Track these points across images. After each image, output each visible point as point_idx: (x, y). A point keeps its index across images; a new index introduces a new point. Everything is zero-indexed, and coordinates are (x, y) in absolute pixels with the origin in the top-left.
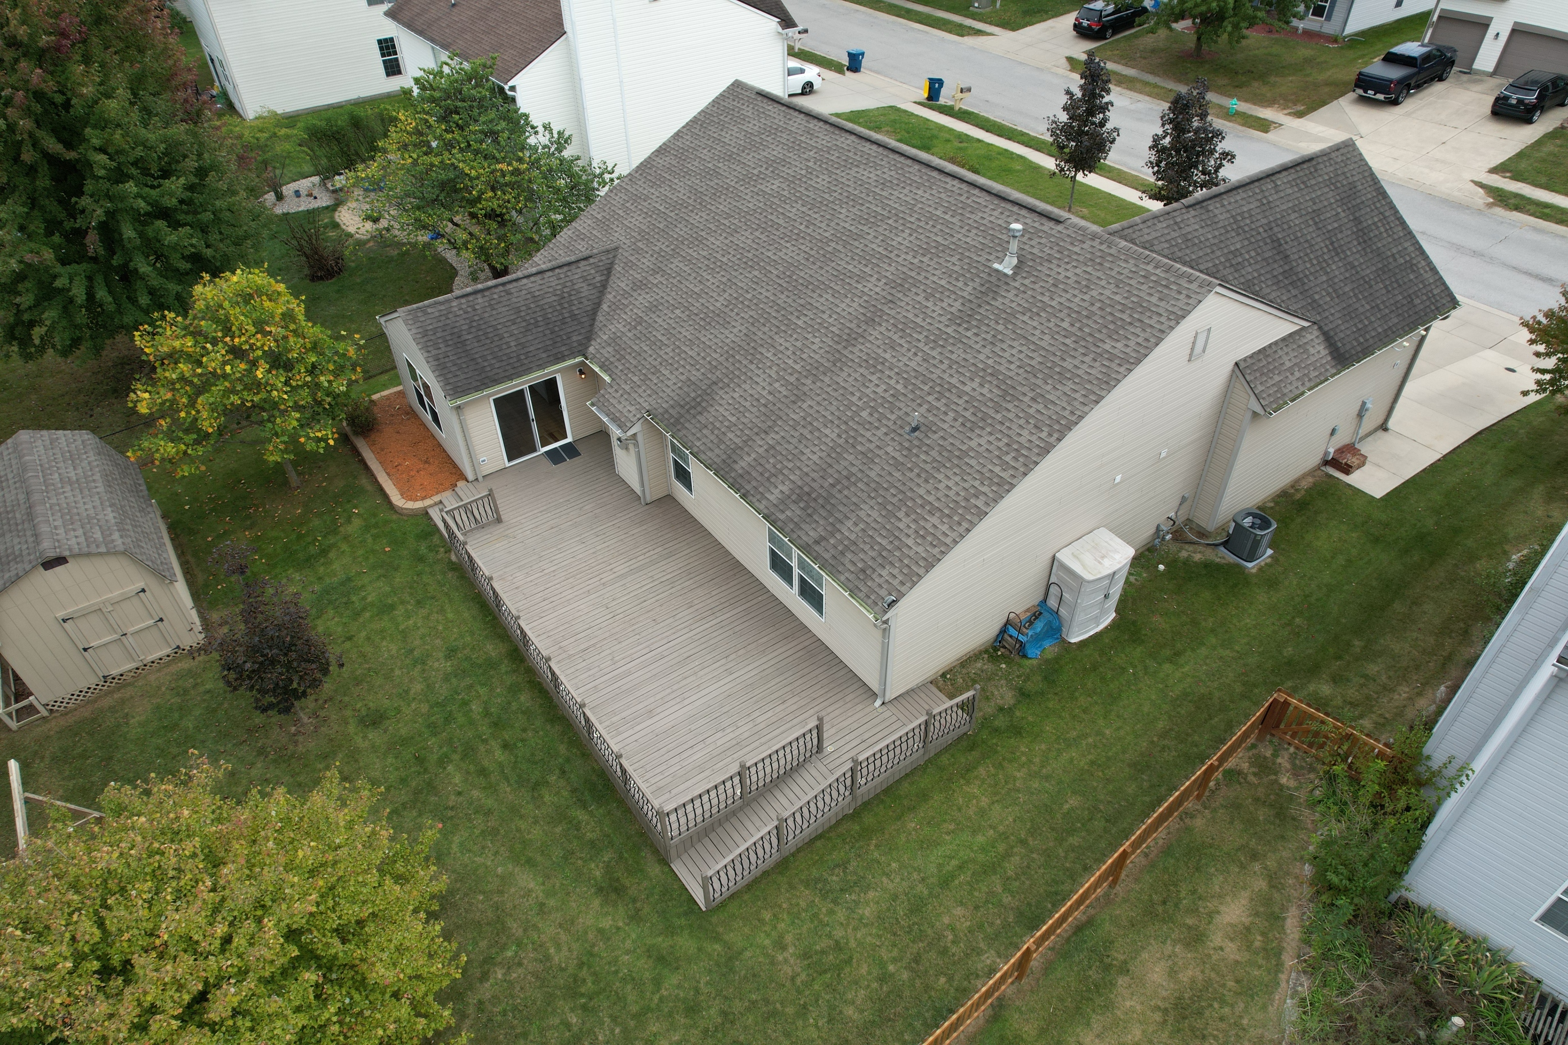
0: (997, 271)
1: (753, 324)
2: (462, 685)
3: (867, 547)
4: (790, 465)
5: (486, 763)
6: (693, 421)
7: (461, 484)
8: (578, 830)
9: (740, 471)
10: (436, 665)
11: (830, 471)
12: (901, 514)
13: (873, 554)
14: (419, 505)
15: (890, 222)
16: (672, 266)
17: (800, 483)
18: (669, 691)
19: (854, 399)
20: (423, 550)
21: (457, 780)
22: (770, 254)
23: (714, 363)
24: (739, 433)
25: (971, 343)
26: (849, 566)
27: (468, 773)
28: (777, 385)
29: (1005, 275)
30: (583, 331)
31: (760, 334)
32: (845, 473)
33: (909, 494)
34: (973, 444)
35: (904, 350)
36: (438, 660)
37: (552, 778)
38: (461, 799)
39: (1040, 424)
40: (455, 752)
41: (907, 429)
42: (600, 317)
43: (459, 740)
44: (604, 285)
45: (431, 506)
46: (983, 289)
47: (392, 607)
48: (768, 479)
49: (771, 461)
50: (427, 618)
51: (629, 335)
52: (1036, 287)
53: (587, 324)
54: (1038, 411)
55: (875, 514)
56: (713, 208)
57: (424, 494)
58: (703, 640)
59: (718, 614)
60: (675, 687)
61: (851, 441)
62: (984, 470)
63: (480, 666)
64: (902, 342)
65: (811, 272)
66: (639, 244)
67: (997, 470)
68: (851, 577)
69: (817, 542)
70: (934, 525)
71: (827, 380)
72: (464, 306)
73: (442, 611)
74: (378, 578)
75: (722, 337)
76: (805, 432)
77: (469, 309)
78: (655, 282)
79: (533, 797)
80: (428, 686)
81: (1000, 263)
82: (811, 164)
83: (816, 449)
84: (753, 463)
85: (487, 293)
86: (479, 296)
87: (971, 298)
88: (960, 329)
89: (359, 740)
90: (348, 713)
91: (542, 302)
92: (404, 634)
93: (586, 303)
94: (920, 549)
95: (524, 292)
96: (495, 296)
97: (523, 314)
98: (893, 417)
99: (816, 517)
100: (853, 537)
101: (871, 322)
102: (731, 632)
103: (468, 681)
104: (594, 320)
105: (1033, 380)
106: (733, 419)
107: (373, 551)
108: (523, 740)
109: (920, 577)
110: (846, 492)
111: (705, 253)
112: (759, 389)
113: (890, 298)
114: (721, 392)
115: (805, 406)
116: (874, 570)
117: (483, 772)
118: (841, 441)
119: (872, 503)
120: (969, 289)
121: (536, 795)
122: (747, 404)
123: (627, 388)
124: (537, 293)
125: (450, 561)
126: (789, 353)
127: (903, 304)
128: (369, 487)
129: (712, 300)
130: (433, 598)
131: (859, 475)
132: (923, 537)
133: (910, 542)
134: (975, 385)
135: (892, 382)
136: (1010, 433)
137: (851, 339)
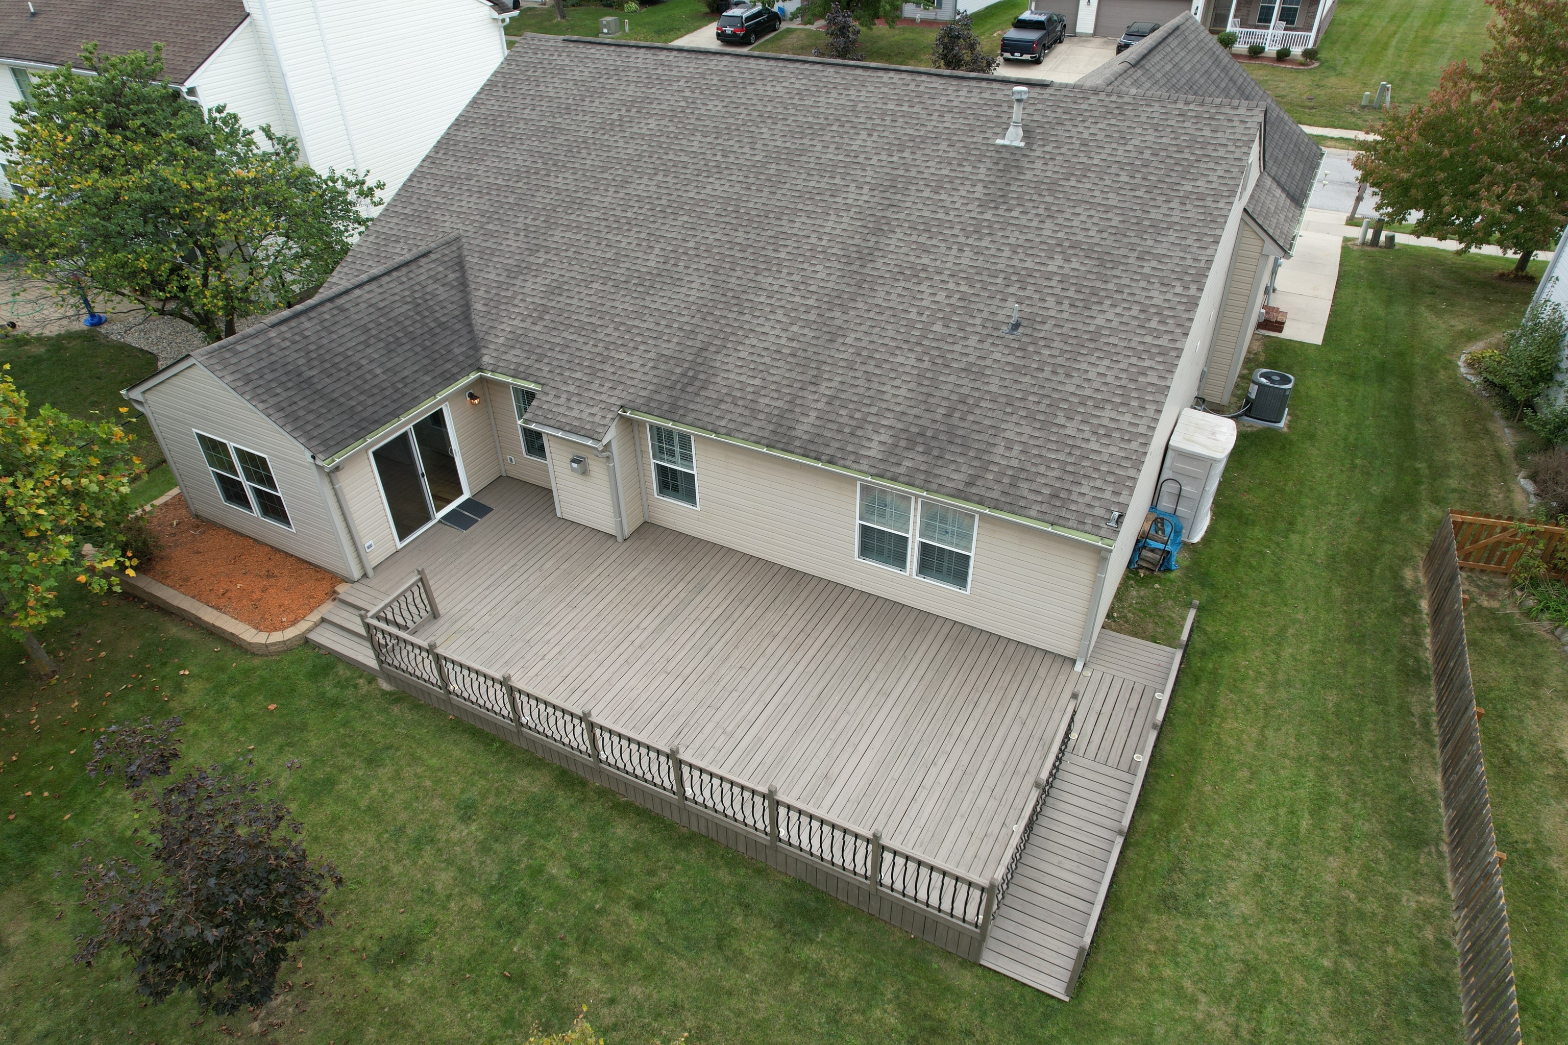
0: (1004, 146)
1: (715, 273)
2: (515, 848)
3: (1042, 469)
4: (874, 410)
5: (623, 940)
6: (698, 399)
7: (341, 589)
8: (823, 975)
9: (806, 437)
10: (455, 835)
11: (931, 400)
12: (1061, 420)
13: (1056, 473)
14: (291, 633)
15: (834, 128)
16: (556, 239)
17: (900, 426)
18: (828, 744)
19: (913, 316)
20: (331, 691)
21: (595, 984)
22: (691, 195)
23: (686, 327)
24: (775, 395)
25: (1024, 222)
26: (1032, 496)
27: (606, 965)
28: (794, 328)
29: (1017, 148)
30: (462, 340)
31: (733, 280)
32: (955, 397)
33: (1056, 395)
34: (1100, 321)
35: (943, 250)
36: (453, 828)
37: (738, 921)
38: (619, 1009)
39: (1166, 281)
40: (564, 945)
41: (1005, 328)
42: (478, 321)
43: (562, 925)
44: (463, 285)
45: (310, 630)
46: (1001, 167)
47: (329, 783)
48: (852, 434)
49: (843, 412)
50: (397, 776)
51: (537, 328)
52: (1063, 151)
53: (463, 332)
54: (1153, 268)
55: (1027, 430)
56: (576, 165)
57: (292, 617)
58: (821, 669)
59: (815, 634)
60: (833, 736)
61: (939, 361)
62: (1133, 345)
63: (526, 813)
64: (934, 242)
65: (764, 200)
66: (490, 226)
67: (1148, 339)
68: (1044, 508)
69: (970, 484)
70: (1112, 419)
71: (860, 305)
72: (288, 335)
73: (415, 759)
74: (281, 749)
75: (682, 296)
76: (870, 369)
77: (297, 338)
78: (541, 261)
79: (727, 959)
80: (461, 870)
81: (1003, 137)
82: (687, 94)
83: (898, 383)
84: (818, 423)
85: (312, 314)
86: (303, 319)
87: (992, 178)
88: (1000, 212)
89: (393, 994)
90: (347, 959)
91: (393, 315)
92: (374, 812)
93: (451, 307)
94: (1113, 450)
95: (363, 306)
96: (327, 316)
97: (374, 332)
98: (978, 321)
99: (948, 456)
100: (1014, 463)
101: (878, 231)
102: (846, 650)
103: (520, 840)
104: (470, 325)
105: (1126, 240)
106: (757, 382)
107: (247, 717)
108: (659, 887)
109: (1135, 479)
110: (971, 418)
111: (596, 215)
112: (773, 339)
113: (887, 202)
114: (719, 357)
115: (849, 341)
116: (1070, 491)
117: (627, 955)
118: (926, 365)
119: (1014, 418)
120: (983, 170)
121: (729, 953)
122: (767, 360)
123: (572, 389)
124: (382, 305)
125: (384, 693)
126: (789, 290)
127: (908, 205)
128: (189, 635)
129: (639, 261)
130: (390, 747)
131: (977, 394)
132: (1107, 435)
133: (1095, 446)
134: (1060, 262)
135: (951, 286)
136: (1137, 298)
137: (865, 257)
